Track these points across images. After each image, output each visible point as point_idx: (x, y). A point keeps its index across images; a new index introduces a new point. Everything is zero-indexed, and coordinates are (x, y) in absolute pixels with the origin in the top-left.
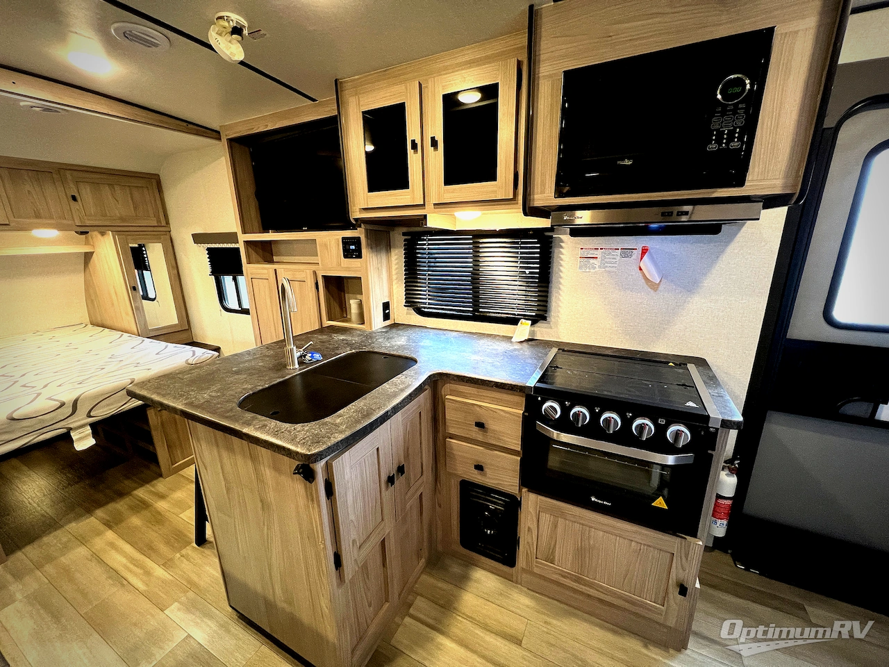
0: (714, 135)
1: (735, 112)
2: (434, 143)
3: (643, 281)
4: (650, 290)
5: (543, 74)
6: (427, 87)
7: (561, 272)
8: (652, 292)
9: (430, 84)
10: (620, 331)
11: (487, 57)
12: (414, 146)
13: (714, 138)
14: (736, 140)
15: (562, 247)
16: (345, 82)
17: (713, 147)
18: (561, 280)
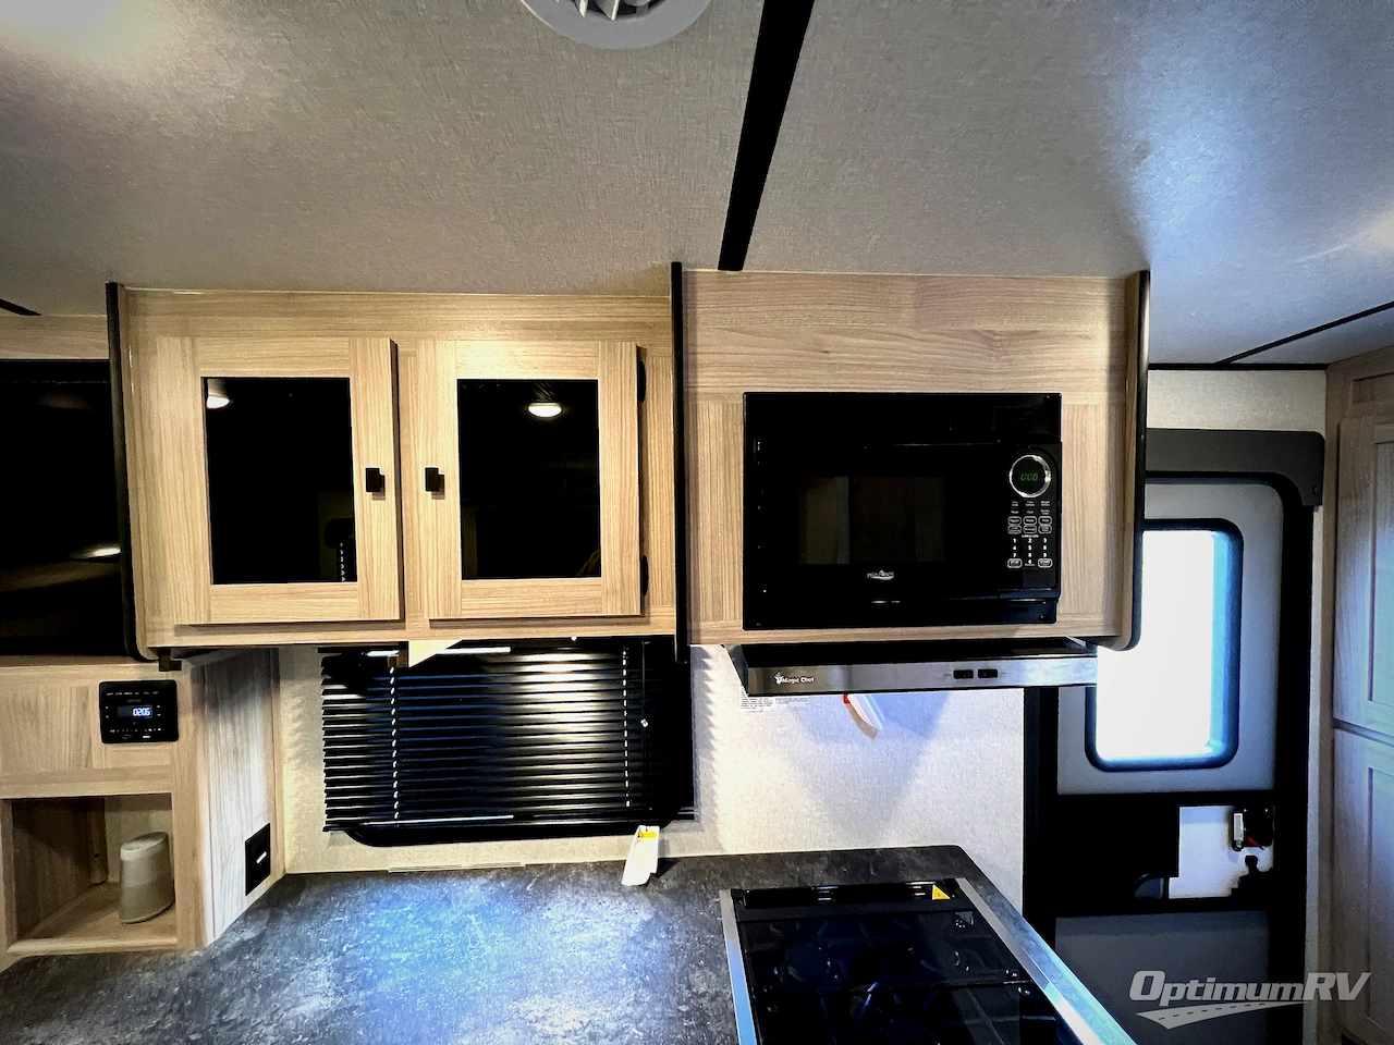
0: (1014, 545)
1: (1037, 511)
2: (434, 481)
3: (852, 721)
4: (864, 736)
5: (706, 390)
6: (414, 354)
7: (711, 714)
8: (869, 739)
9: (422, 353)
10: (826, 818)
11: (565, 326)
12: (375, 482)
13: (1015, 548)
14: (1045, 555)
15: (707, 667)
16: (144, 294)
17: (1014, 562)
18: (713, 731)
